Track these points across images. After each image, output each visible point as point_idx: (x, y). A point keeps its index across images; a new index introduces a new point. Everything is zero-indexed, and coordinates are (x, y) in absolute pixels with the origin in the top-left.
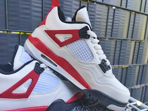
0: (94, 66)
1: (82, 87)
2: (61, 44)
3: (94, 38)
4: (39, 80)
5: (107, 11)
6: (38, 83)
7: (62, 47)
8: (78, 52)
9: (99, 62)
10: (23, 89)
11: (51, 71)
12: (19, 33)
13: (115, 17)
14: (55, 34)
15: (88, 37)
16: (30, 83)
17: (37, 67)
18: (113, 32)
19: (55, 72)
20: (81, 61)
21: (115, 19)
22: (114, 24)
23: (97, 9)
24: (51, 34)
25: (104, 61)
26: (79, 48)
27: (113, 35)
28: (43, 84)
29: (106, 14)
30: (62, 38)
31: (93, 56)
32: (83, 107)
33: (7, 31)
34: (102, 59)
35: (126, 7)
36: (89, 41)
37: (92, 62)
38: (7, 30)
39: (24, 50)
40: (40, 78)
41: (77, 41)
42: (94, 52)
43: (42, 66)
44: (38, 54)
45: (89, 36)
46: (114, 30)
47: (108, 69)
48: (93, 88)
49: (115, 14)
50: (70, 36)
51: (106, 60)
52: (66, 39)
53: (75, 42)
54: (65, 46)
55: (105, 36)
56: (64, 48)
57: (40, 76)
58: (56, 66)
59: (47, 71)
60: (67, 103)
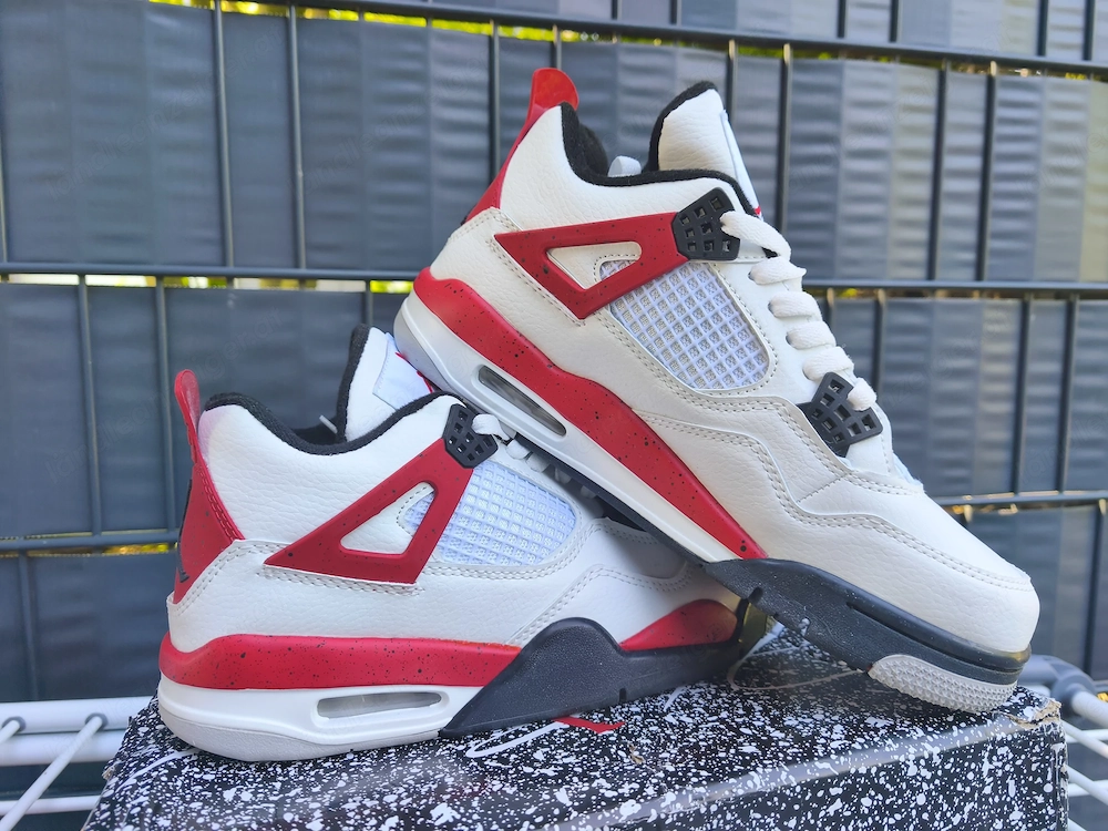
0: (772, 415)
1: (711, 550)
2: (583, 303)
3: (770, 254)
4: (467, 499)
5: (930, 101)
6: (462, 509)
7: (591, 320)
8: (677, 336)
9: (807, 392)
10: (390, 532)
11: (533, 462)
12: (359, 286)
13: (998, 130)
14: (547, 249)
15: (728, 248)
16: (423, 509)
17: (459, 427)
18: (991, 244)
19: (554, 467)
20: (697, 390)
21: (998, 148)
22: (995, 186)
23: (851, 93)
24: (531, 250)
25: (832, 386)
26: (680, 318)
27: (988, 262)
28: (490, 520)
29: (929, 120)
30: (584, 267)
31: (763, 356)
32: (729, 690)
33: (302, 280)
34: (821, 372)
35: (1087, 55)
36: (734, 275)
37: (761, 393)
38: (303, 271)
39: (393, 350)
40: (470, 488)
41: (667, 279)
42: (772, 332)
43: (483, 425)
44: (460, 363)
45: (734, 243)
46: (993, 225)
47: (861, 436)
48: (775, 550)
49: (999, 112)
50: (627, 253)
51: (849, 377)
52: (607, 273)
53: (656, 284)
54: (605, 312)
55: (931, 275)
56: (599, 325)
57: (474, 479)
58: (561, 430)
59: (509, 457)
60: (628, 649)
